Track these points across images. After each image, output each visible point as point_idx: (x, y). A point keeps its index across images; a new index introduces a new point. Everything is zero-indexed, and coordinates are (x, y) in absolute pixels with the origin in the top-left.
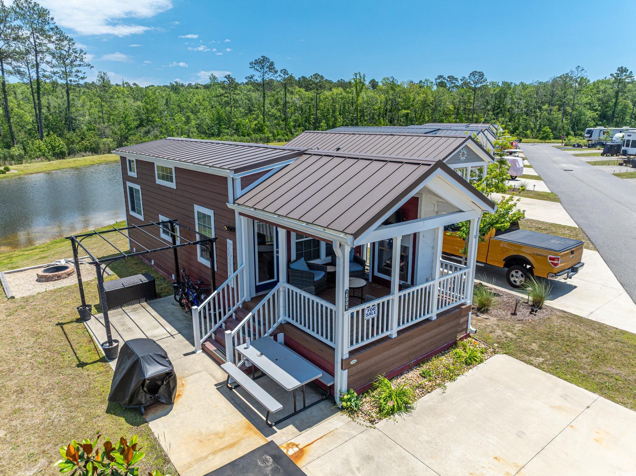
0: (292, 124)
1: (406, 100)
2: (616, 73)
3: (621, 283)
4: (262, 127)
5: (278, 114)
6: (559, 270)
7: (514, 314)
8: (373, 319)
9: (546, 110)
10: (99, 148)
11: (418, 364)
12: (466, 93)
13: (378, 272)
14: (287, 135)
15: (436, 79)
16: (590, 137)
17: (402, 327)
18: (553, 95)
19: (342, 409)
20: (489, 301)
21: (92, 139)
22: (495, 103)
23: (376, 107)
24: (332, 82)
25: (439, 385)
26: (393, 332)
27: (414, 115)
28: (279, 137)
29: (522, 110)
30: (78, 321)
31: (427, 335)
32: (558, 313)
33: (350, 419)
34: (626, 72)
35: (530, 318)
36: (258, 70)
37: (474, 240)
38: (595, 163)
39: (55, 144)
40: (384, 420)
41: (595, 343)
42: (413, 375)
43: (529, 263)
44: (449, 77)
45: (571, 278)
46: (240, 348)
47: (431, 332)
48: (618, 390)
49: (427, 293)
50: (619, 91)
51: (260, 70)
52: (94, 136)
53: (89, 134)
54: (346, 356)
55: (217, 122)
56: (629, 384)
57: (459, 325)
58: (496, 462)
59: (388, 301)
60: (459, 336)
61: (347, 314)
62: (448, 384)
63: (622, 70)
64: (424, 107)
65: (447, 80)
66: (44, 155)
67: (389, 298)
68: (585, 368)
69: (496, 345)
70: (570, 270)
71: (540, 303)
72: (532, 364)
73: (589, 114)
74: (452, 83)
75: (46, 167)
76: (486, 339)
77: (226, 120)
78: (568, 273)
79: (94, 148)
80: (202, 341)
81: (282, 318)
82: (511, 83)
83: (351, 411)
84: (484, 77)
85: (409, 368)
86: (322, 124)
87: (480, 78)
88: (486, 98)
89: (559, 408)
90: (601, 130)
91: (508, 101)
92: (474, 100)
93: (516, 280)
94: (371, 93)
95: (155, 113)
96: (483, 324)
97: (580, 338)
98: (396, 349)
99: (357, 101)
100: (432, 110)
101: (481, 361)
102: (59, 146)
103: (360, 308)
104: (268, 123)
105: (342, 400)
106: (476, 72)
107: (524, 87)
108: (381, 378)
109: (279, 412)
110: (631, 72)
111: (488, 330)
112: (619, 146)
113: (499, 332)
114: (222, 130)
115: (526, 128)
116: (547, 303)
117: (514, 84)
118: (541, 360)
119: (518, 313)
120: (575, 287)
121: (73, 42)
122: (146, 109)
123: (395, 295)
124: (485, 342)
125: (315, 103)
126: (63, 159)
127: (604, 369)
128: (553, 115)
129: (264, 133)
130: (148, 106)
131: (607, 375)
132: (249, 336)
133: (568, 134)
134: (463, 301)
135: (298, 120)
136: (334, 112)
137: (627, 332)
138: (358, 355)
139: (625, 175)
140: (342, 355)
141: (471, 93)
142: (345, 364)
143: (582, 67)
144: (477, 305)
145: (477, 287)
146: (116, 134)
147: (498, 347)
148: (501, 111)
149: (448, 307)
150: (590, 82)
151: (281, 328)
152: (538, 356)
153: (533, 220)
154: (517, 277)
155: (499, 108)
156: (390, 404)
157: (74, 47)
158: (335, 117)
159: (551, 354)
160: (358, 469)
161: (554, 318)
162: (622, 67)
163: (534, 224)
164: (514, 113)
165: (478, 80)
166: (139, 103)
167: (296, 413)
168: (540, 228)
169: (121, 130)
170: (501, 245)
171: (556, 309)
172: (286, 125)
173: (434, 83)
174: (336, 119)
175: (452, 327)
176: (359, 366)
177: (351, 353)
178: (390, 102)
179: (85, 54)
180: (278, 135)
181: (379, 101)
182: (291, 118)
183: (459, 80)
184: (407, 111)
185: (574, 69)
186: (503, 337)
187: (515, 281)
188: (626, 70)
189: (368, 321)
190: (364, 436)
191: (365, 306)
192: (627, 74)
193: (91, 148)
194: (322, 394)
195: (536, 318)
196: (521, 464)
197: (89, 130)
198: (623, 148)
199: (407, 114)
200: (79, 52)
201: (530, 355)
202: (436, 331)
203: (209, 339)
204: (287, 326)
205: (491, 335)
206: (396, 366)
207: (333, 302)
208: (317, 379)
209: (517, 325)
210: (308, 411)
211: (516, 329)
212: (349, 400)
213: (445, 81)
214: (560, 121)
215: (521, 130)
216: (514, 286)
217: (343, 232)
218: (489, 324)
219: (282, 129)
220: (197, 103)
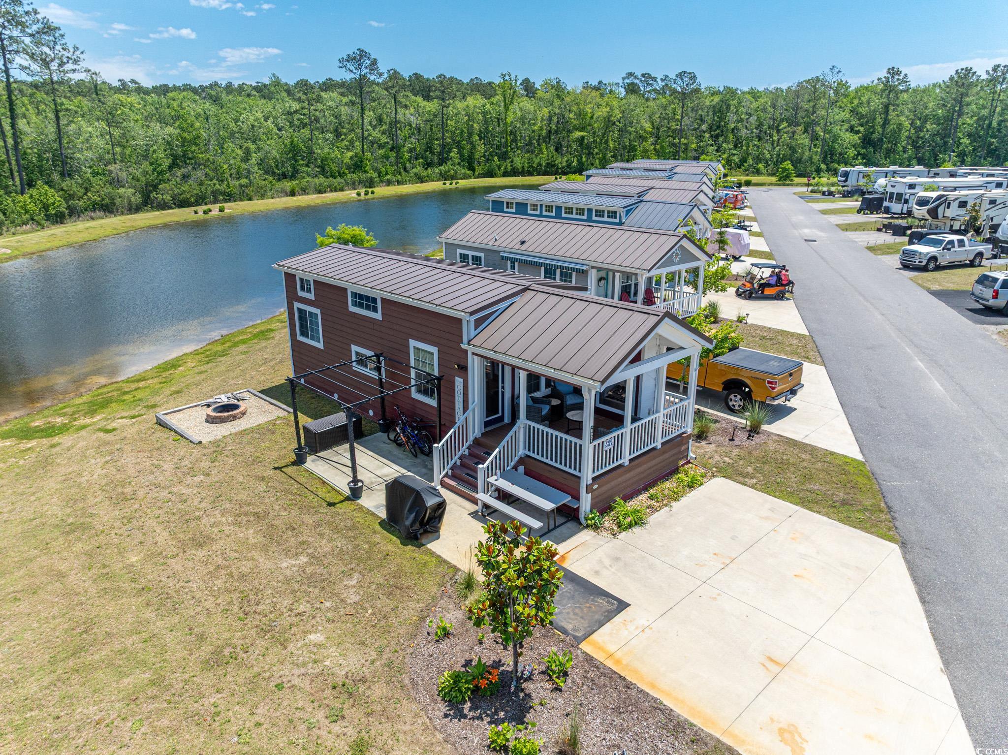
0: (407, 155)
1: (580, 115)
2: (885, 77)
3: (841, 404)
4: (361, 161)
5: (384, 139)
6: (777, 394)
7: (732, 440)
8: (610, 450)
9: (787, 132)
10: (115, 204)
11: (646, 489)
12: (670, 105)
13: (600, 403)
14: (400, 174)
15: (624, 79)
16: (846, 181)
17: (633, 456)
18: (797, 108)
19: (587, 526)
20: (708, 428)
21: (100, 190)
22: (714, 120)
23: (536, 128)
24: (463, 83)
25: (666, 505)
26: (625, 461)
27: (592, 140)
28: (388, 177)
29: (752, 132)
30: (294, 463)
31: (654, 462)
32: (774, 438)
33: (595, 534)
34: (899, 75)
35: (747, 443)
36: (351, 71)
37: (694, 373)
38: (846, 228)
39: (48, 200)
40: (624, 533)
41: (805, 464)
42: (644, 497)
43: (747, 386)
44: (643, 75)
45: (789, 401)
46: (492, 480)
47: (657, 460)
48: (817, 503)
49: (653, 424)
50: (889, 104)
51: (354, 71)
52: (105, 185)
53: (97, 181)
54: (590, 482)
55: (291, 155)
56: (827, 497)
57: (680, 452)
58: (715, 556)
59: (622, 434)
60: (681, 462)
61: (591, 446)
62: (673, 504)
63: (894, 72)
64: (607, 128)
65: (641, 81)
66: (33, 219)
67: (623, 430)
68: (792, 486)
69: (714, 469)
70: (789, 392)
71: (757, 428)
72: (746, 485)
73: (849, 138)
74: (648, 84)
75: (49, 242)
76: (706, 465)
77: (303, 152)
78: (786, 396)
79: (107, 205)
80: (441, 477)
81: (521, 452)
82: (736, 89)
83: (595, 527)
84: (697, 81)
85: (638, 492)
86: (452, 154)
87: (691, 82)
88: (700, 112)
89: (767, 518)
90: (860, 172)
91: (731, 118)
92: (682, 116)
93: (735, 404)
94: (527, 105)
95: (197, 145)
96: (702, 451)
97: (792, 460)
98: (628, 476)
99: (506, 118)
100: (619, 131)
101: (702, 484)
102: (54, 203)
103: (600, 441)
104: (368, 155)
105: (586, 519)
106: (684, 72)
107: (754, 94)
108: (618, 499)
109: (541, 529)
110: (906, 75)
111: (707, 456)
112: (881, 201)
113: (717, 458)
114: (299, 168)
115: (758, 159)
116: (765, 427)
117: (741, 91)
118: (755, 481)
119: (735, 438)
120: (795, 409)
121: (61, 32)
122: (181, 138)
123: (628, 426)
124: (705, 467)
125: (440, 120)
126: (61, 223)
127: (809, 486)
128: (797, 140)
129: (366, 172)
130: (185, 135)
131: (810, 491)
132: (500, 469)
133: (818, 171)
134: (684, 430)
135: (415, 149)
136: (470, 135)
137: (835, 453)
138: (599, 481)
139: (880, 249)
140: (587, 481)
141: (677, 105)
142: (589, 489)
143: (838, 67)
144: (696, 432)
145: (698, 413)
146: (138, 180)
147: (716, 471)
148: (722, 131)
149: (671, 436)
150: (850, 90)
151: (521, 461)
152: (752, 478)
153: (757, 326)
154: (736, 401)
155: (718, 127)
156: (628, 520)
157: (63, 41)
158: (472, 143)
159: (764, 476)
160: (610, 566)
161: (770, 442)
162: (893, 68)
163: (758, 332)
164: (741, 137)
165: (687, 85)
166: (170, 130)
167: (549, 531)
168: (764, 337)
169: (145, 173)
170: (719, 368)
171: (773, 434)
172: (397, 157)
173: (621, 84)
174: (474, 147)
175: (674, 455)
176: (599, 490)
177: (594, 479)
178: (555, 119)
179: (82, 53)
180: (386, 174)
181: (539, 118)
182: (404, 146)
183: (658, 80)
184: (581, 134)
185: (827, 71)
186: (721, 462)
187: (734, 406)
188: (899, 73)
189: (606, 451)
190: (610, 545)
191: (604, 439)
192: (901, 78)
193: (102, 205)
194: (566, 517)
195: (753, 443)
196: (735, 556)
197: (95, 174)
198: (885, 204)
199: (583, 138)
200: (72, 50)
201: (745, 477)
202: (661, 458)
203: (446, 475)
204: (527, 459)
205: (710, 461)
206: (628, 491)
207: (580, 437)
208: (564, 505)
209: (734, 451)
210: (559, 530)
211: (734, 454)
212: (593, 518)
213: (638, 81)
214: (807, 148)
215: (751, 162)
216: (731, 410)
217: (591, 379)
218: (707, 450)
219: (391, 165)
220: (256, 124)
